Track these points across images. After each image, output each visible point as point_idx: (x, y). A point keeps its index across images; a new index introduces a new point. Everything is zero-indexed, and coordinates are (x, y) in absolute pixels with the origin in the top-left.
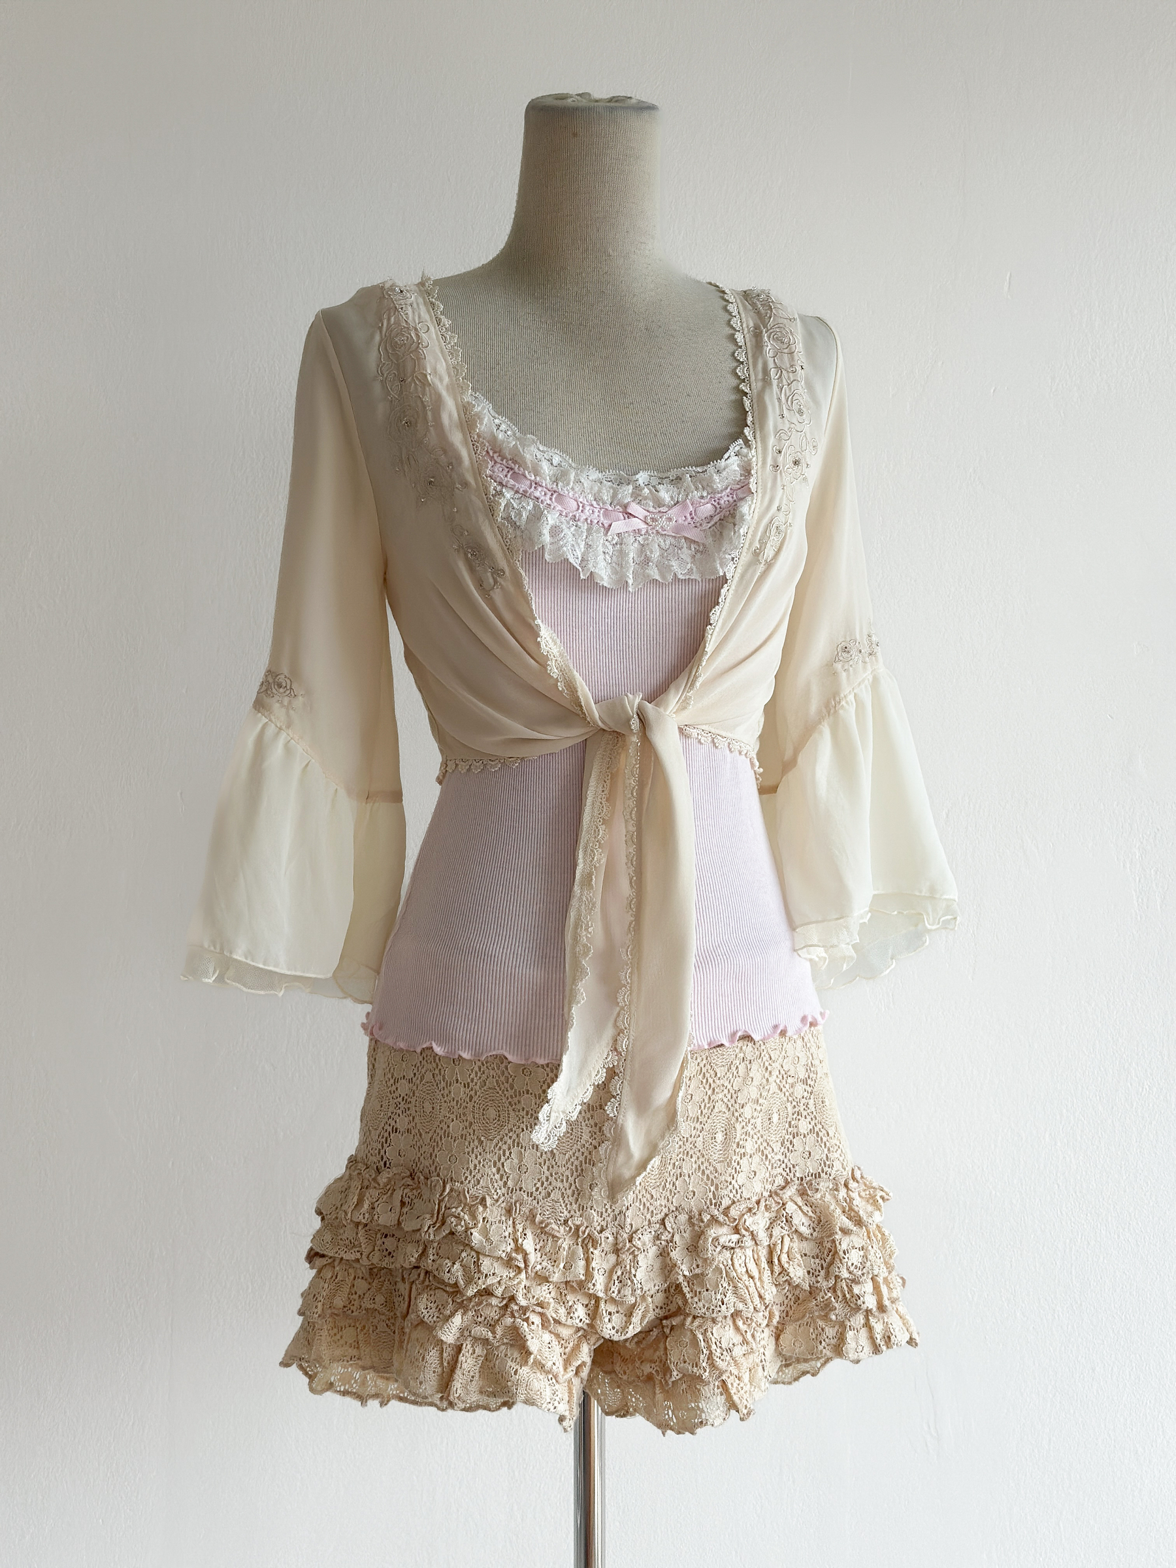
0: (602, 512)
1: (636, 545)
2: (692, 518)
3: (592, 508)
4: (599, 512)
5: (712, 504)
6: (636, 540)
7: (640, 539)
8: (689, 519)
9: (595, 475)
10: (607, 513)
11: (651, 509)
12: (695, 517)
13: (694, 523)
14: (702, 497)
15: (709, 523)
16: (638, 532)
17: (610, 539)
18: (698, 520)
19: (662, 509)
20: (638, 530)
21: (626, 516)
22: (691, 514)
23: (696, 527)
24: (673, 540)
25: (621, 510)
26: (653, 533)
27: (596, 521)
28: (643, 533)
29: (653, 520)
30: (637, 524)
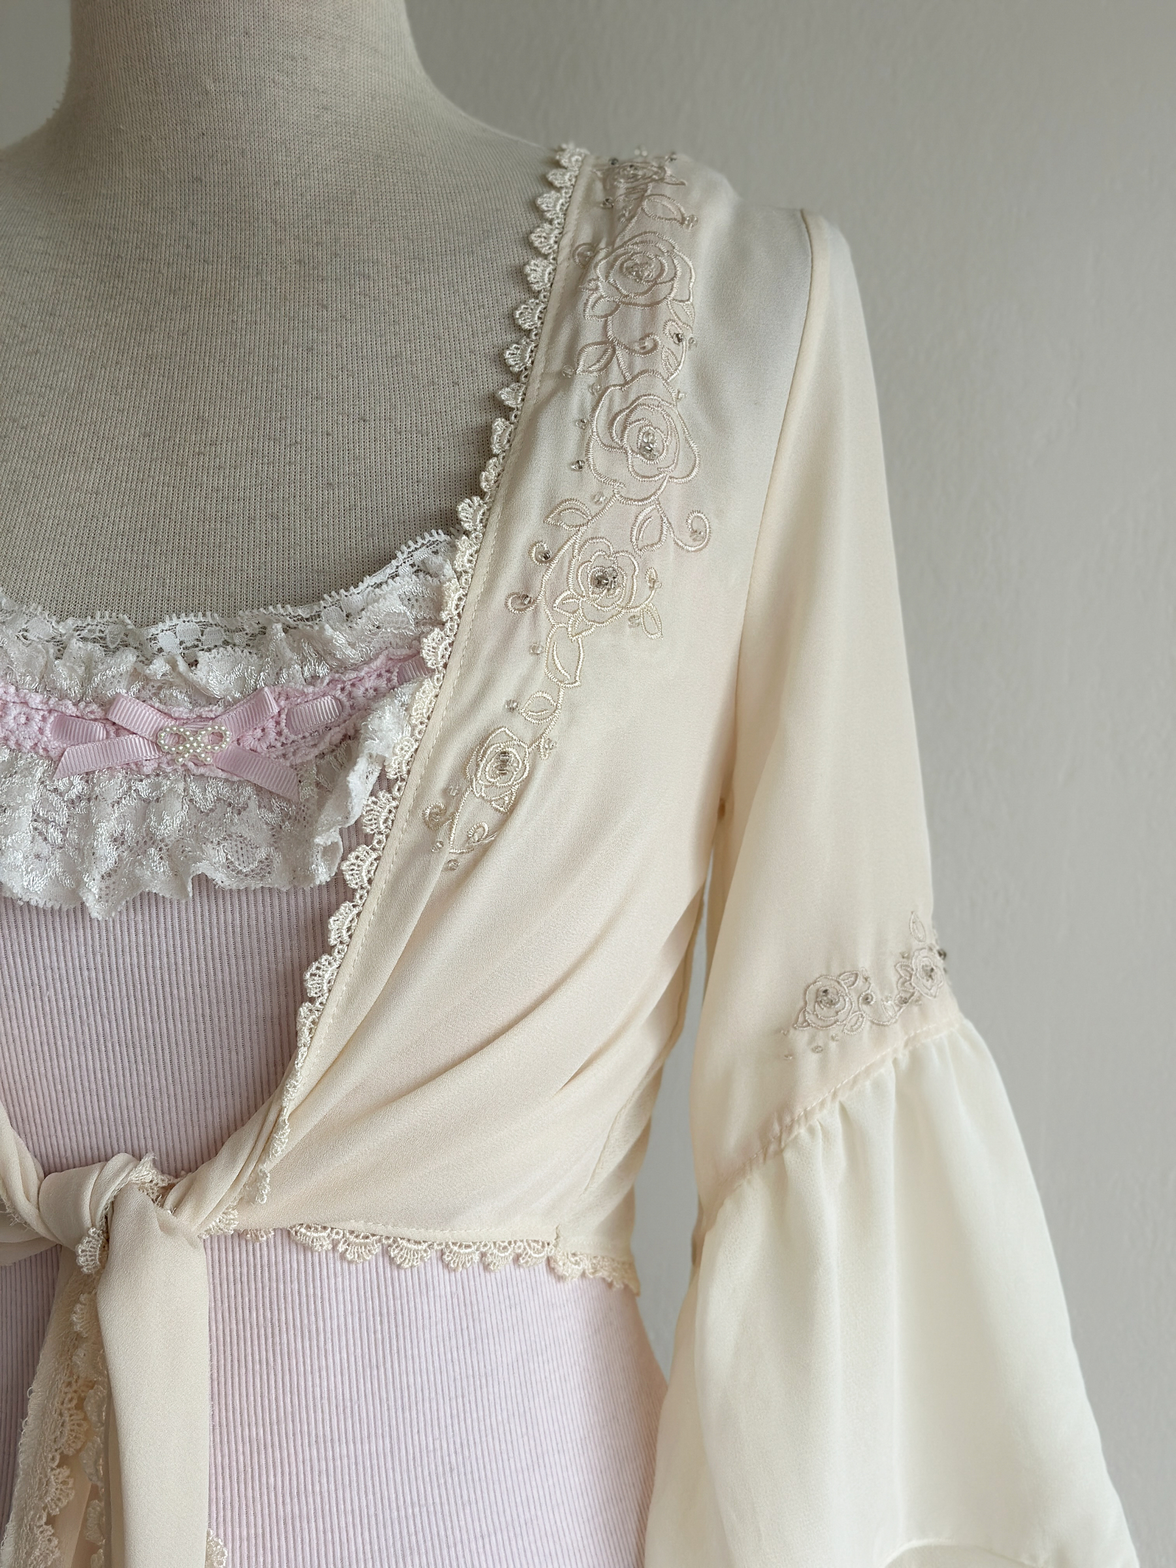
0: (52, 719)
1: (130, 803)
2: (280, 733)
3: (25, 709)
4: (44, 719)
5: (335, 697)
6: (130, 788)
7: (143, 788)
8: (272, 735)
9: (43, 627)
10: (64, 725)
11: (177, 711)
12: (286, 731)
13: (283, 744)
14: (314, 679)
15: (315, 745)
16: (134, 769)
17: (62, 788)
18: (293, 737)
19: (205, 712)
20: (136, 764)
21: (112, 730)
22: (278, 723)
23: (284, 755)
24: (226, 791)
25: (99, 713)
26: (175, 770)
27: (28, 744)
28: (148, 768)
29: (180, 738)
30: (138, 748)
